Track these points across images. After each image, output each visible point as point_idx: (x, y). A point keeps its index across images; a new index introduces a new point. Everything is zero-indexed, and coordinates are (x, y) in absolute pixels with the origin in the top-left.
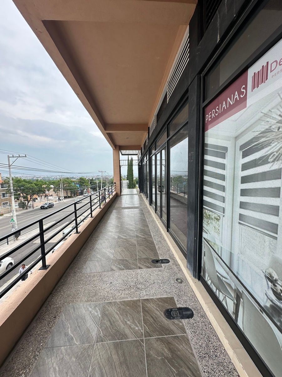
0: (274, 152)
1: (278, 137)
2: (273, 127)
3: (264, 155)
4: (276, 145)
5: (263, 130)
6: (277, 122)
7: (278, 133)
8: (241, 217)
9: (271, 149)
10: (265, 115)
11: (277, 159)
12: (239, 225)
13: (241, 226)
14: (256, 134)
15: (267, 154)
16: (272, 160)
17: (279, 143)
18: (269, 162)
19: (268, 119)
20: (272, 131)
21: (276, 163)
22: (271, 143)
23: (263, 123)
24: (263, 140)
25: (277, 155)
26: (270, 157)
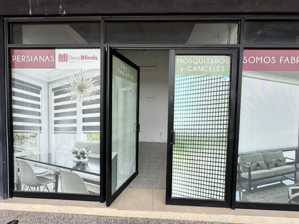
0: (72, 96)
1: (74, 89)
2: (72, 84)
3: (68, 96)
4: (73, 93)
5: (66, 84)
6: (73, 83)
7: (74, 88)
8: (56, 129)
9: (71, 94)
10: (67, 77)
11: (74, 99)
12: (55, 134)
13: (56, 134)
14: (63, 85)
15: (69, 96)
16: (72, 99)
17: (74, 92)
18: (71, 100)
19: (69, 80)
20: (71, 86)
21: (74, 100)
22: (71, 91)
23: (66, 81)
24: (66, 89)
25: (74, 97)
26: (71, 98)
